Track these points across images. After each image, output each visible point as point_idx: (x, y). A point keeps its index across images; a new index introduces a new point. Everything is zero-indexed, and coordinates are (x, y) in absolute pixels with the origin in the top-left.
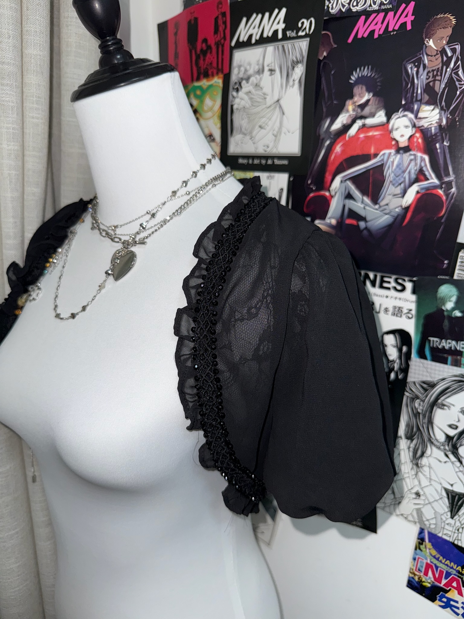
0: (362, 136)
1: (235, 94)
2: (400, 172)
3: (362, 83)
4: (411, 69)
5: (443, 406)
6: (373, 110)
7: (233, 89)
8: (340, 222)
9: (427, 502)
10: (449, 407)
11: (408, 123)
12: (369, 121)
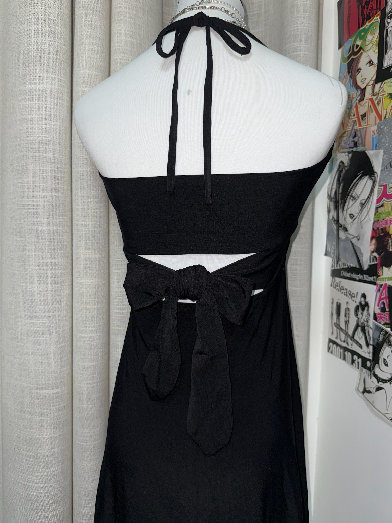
1: (389, 21)
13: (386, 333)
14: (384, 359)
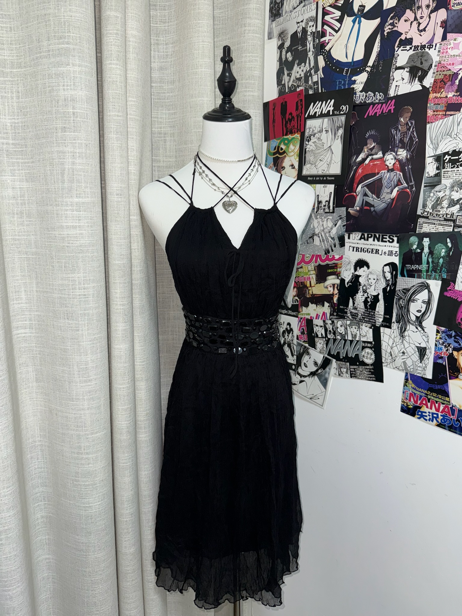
0: (371, 164)
1: (307, 143)
2: (390, 181)
3: (370, 138)
4: (393, 131)
5: (414, 301)
6: (377, 151)
7: (306, 140)
8: (361, 208)
9: (408, 356)
10: (416, 301)
11: (393, 157)
12: (375, 157)
13: (305, 347)
14: (304, 363)
